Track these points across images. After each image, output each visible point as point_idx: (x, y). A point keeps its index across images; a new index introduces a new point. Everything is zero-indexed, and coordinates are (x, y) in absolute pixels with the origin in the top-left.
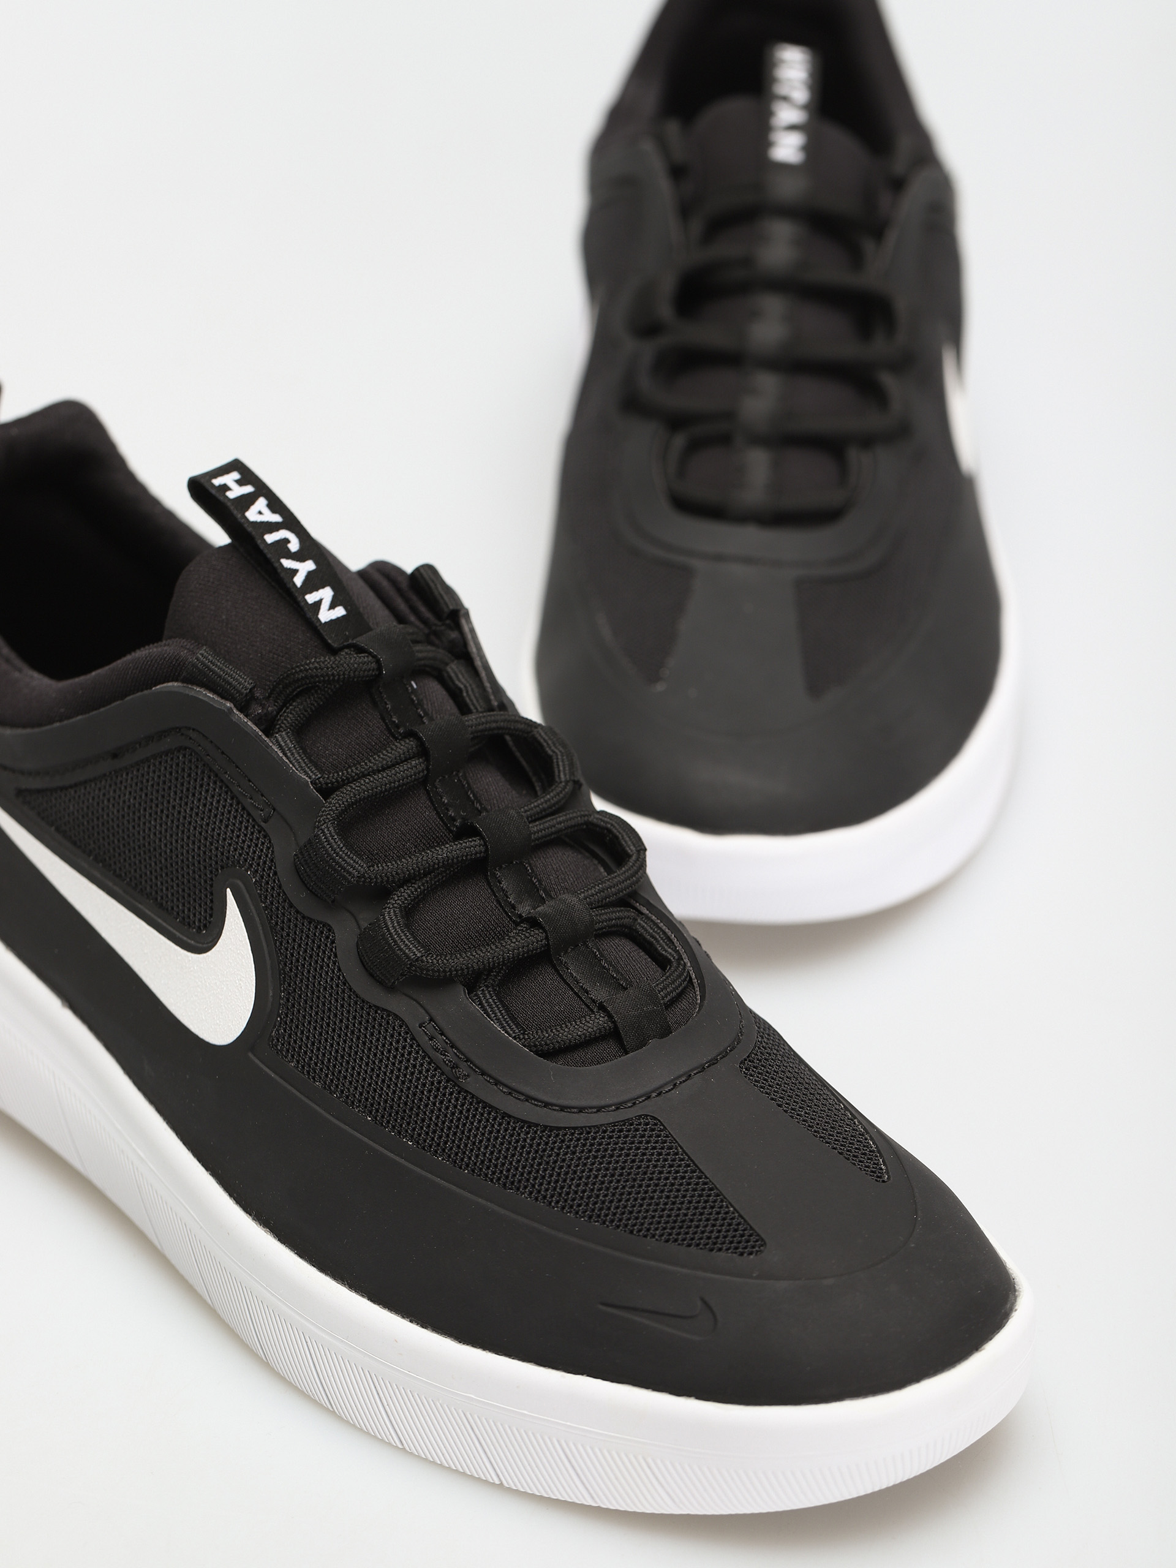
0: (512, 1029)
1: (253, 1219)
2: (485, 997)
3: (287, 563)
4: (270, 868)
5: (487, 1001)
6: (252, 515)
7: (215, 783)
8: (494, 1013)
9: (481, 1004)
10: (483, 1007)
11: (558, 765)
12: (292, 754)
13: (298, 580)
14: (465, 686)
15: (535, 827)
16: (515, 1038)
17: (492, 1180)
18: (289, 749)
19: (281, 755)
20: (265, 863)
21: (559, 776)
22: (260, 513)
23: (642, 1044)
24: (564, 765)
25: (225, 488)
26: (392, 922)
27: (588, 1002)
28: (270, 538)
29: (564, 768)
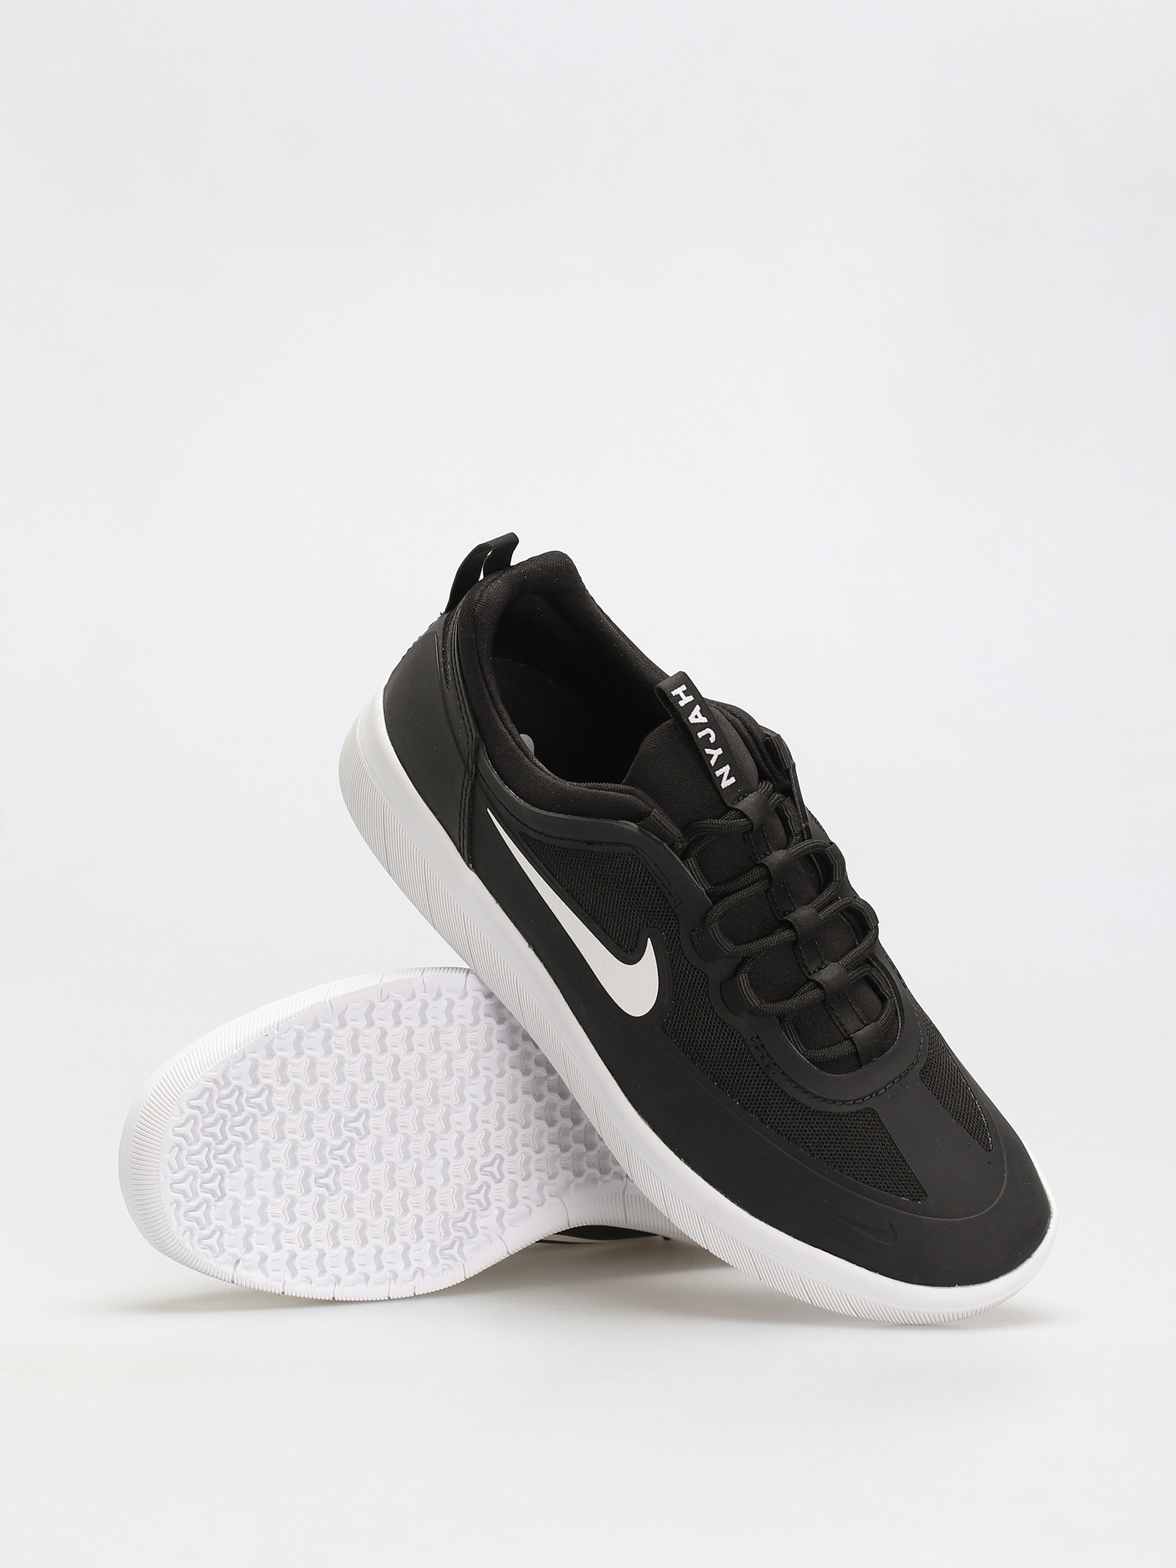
0: (802, 1049)
1: (639, 1114)
2: (788, 1027)
3: (708, 751)
4: (676, 934)
5: (789, 1030)
6: (692, 719)
7: (648, 877)
8: (793, 1039)
9: (786, 1031)
10: (787, 1034)
11: (836, 870)
12: (696, 873)
13: (713, 762)
14: (790, 817)
15: (821, 915)
16: (802, 1055)
17: (782, 1135)
18: (694, 869)
19: (690, 874)
20: (673, 931)
21: (836, 877)
22: (696, 717)
23: (870, 1060)
24: (839, 871)
25: (679, 698)
26: (744, 983)
27: (842, 1031)
28: (700, 735)
29: (839, 872)
